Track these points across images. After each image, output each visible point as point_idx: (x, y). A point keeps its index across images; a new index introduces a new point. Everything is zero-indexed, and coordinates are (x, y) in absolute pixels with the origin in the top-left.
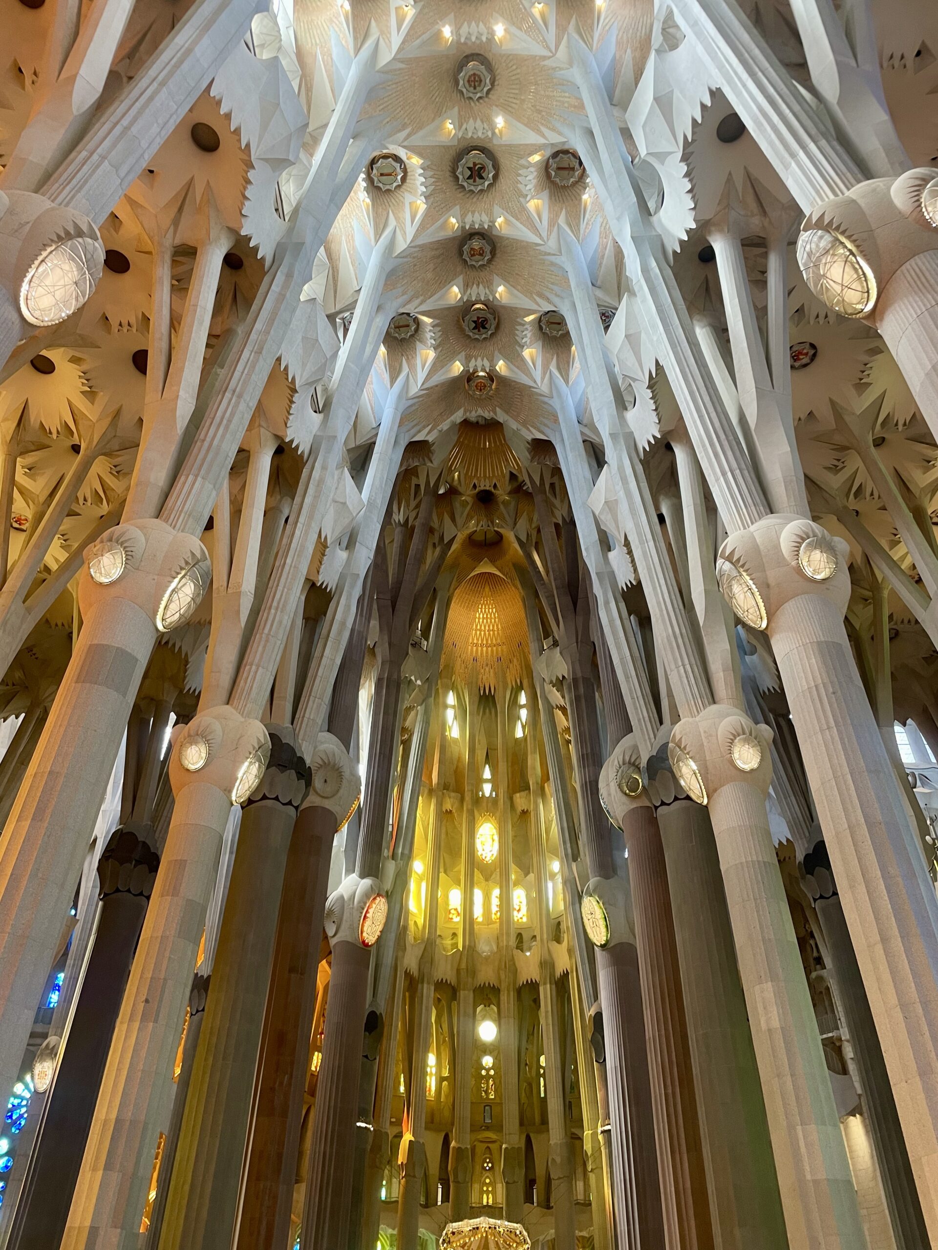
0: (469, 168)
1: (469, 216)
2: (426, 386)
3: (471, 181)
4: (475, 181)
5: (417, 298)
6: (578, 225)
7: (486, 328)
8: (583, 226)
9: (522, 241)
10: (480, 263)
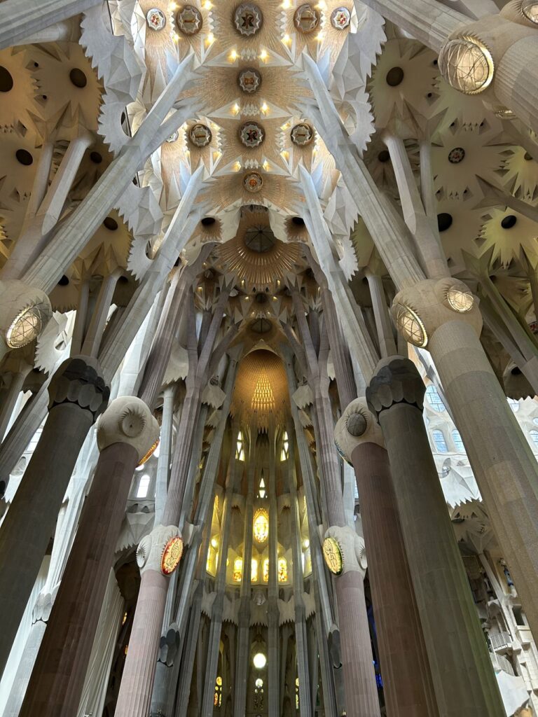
0: (244, 18)
1: (244, 51)
2: (217, 174)
3: (245, 28)
4: (247, 28)
5: (209, 107)
6: (315, 53)
7: (256, 139)
8: (318, 53)
9: (278, 67)
10: (252, 90)
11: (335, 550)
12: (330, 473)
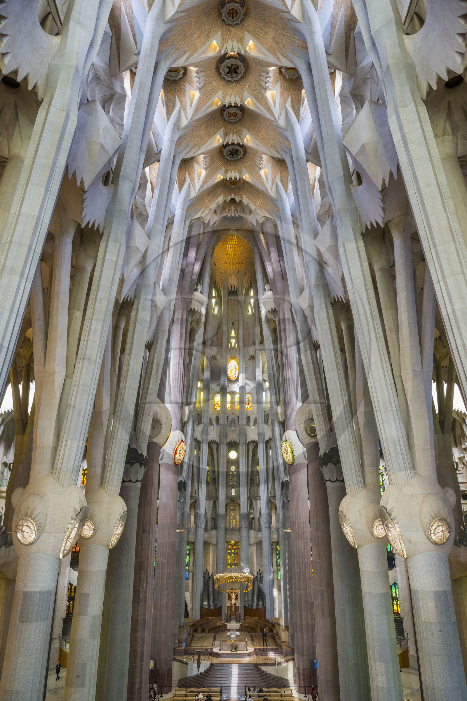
0: (228, 67)
1: (228, 98)
2: (201, 191)
3: (229, 75)
4: (232, 75)
5: (195, 148)
6: (299, 109)
7: (237, 155)
8: (302, 111)
9: (262, 116)
10: (235, 121)
11: (289, 450)
12: (288, 387)
